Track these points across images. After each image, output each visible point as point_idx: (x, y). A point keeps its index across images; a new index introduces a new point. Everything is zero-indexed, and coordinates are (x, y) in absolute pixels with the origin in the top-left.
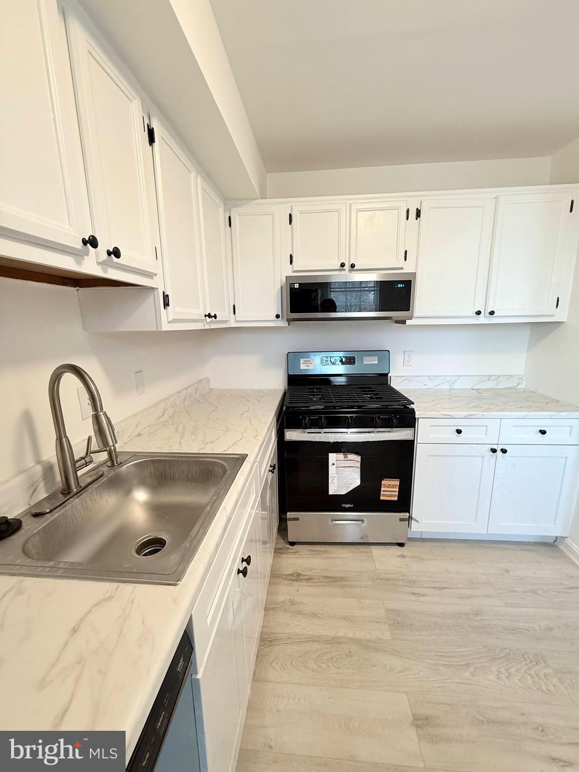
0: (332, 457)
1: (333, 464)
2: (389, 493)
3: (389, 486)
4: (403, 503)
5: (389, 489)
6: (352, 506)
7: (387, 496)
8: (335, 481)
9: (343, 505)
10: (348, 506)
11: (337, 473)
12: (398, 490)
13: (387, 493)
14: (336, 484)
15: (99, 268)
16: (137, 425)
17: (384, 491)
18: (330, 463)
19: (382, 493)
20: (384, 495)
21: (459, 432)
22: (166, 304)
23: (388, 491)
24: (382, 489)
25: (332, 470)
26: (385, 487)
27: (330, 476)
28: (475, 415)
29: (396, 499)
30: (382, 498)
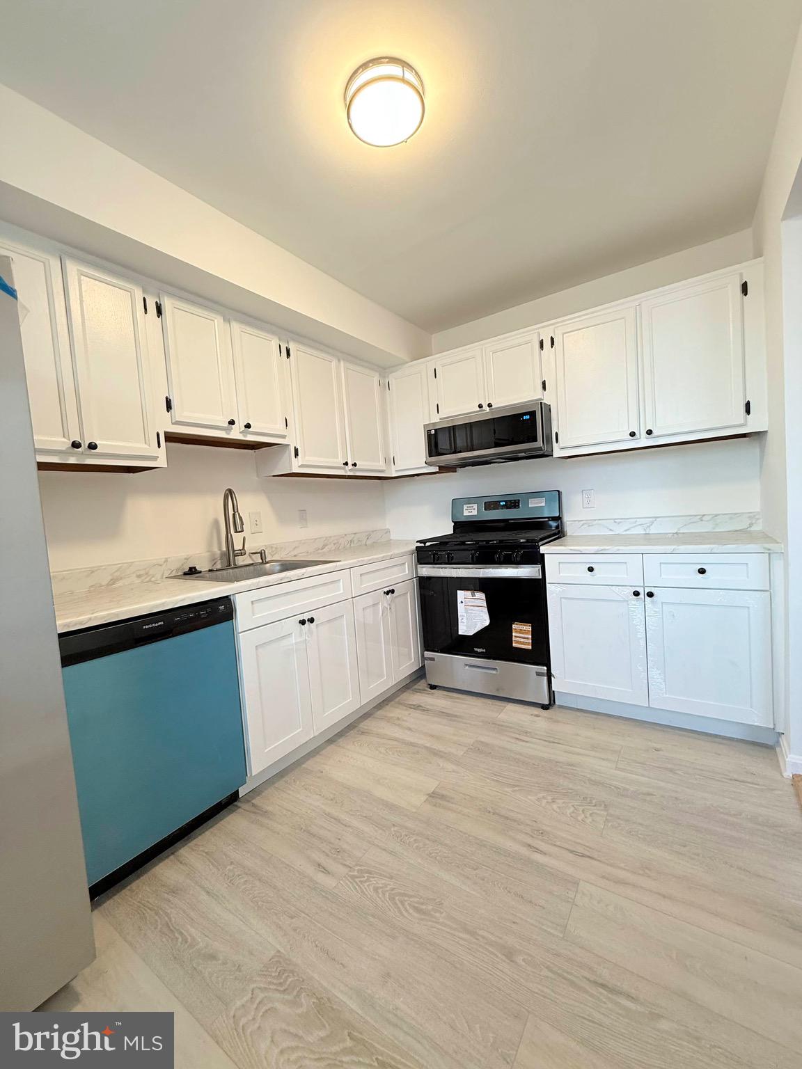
0: (461, 595)
1: (462, 602)
2: (522, 640)
3: (521, 631)
4: (540, 654)
5: (522, 635)
6: (484, 651)
7: (521, 643)
8: (465, 620)
9: (476, 649)
10: (480, 650)
11: (467, 612)
12: (530, 637)
13: (519, 640)
14: (465, 624)
15: (241, 435)
16: (295, 548)
17: (515, 637)
18: (459, 601)
19: (514, 639)
20: (517, 642)
21: (591, 569)
22: (296, 454)
23: (520, 637)
24: (514, 634)
25: (461, 609)
26: (516, 632)
27: (459, 614)
28: (608, 550)
29: (530, 647)
30: (514, 645)
